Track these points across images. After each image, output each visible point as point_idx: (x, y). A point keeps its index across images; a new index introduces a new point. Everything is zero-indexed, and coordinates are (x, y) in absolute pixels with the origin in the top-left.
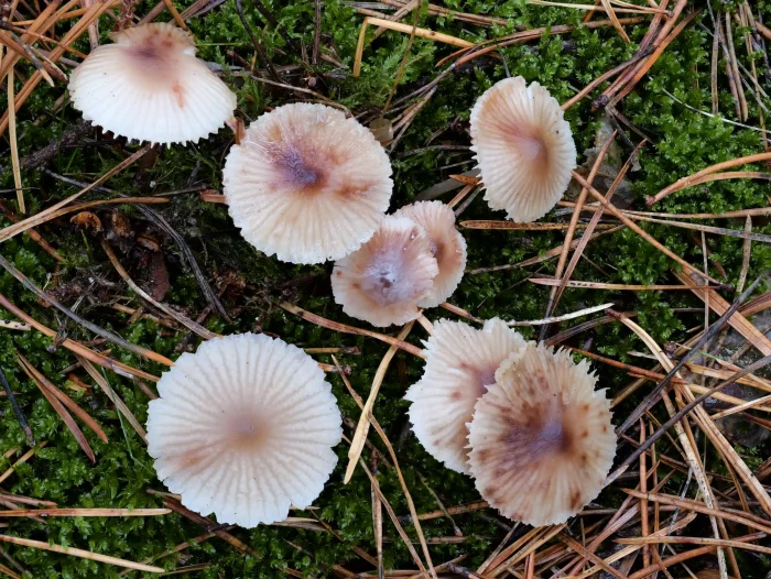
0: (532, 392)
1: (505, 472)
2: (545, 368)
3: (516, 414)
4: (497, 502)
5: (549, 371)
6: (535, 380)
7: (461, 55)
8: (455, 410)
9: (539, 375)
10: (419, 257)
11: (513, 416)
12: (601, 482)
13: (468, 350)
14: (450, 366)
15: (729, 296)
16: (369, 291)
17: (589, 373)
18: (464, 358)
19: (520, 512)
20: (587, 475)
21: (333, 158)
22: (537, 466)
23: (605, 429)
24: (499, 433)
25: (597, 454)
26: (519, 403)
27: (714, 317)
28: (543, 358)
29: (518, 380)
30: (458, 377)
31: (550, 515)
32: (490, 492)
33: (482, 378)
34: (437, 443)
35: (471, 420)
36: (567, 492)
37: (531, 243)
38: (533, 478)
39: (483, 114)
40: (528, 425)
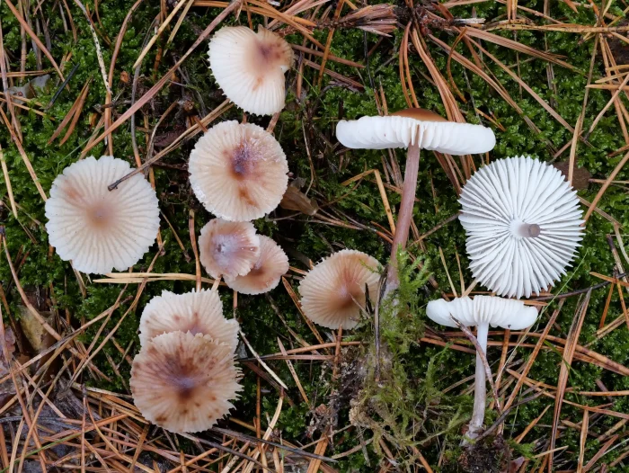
0: (201, 360)
1: (151, 367)
2: (222, 362)
3: (184, 357)
4: (135, 373)
5: (221, 366)
6: (209, 360)
7: (385, 233)
8: (169, 321)
9: (214, 360)
10: (246, 261)
11: (181, 355)
12: (181, 430)
13: (207, 313)
14: (192, 308)
15: (328, 453)
16: (212, 243)
17: (237, 392)
18: (201, 313)
19: (137, 390)
20: (178, 419)
22: (164, 384)
23: (210, 417)
24: (168, 352)
25: (194, 419)
26: (190, 355)
27: (311, 449)
28: (227, 359)
29: (202, 348)
30: (188, 315)
31: (146, 408)
32: (137, 366)
33: (195, 326)
34: (148, 322)
35: (167, 333)
36: (161, 412)
37: (300, 326)
38: (157, 386)
39: (348, 257)
40: (182, 367)
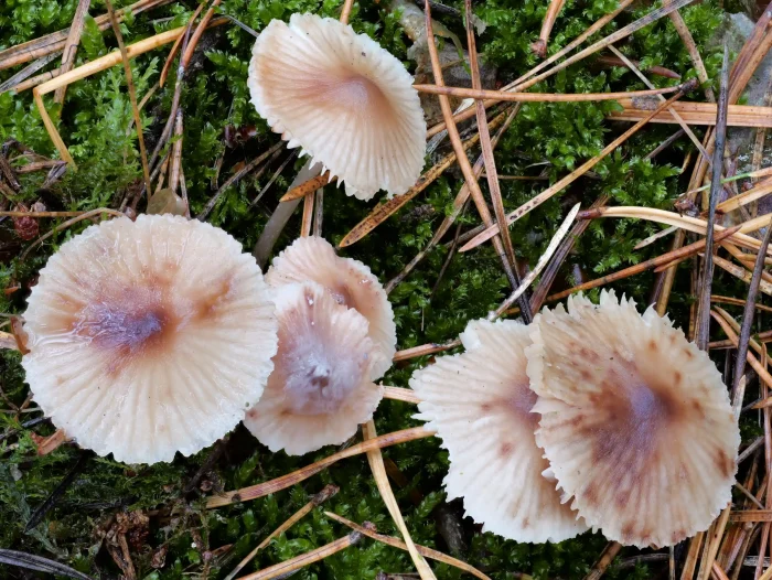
0: (586, 375)
1: (627, 494)
2: (575, 336)
3: (592, 416)
4: (645, 536)
5: (581, 336)
6: (578, 358)
8: (518, 467)
9: (576, 349)
10: (333, 322)
11: (589, 422)
12: (731, 418)
13: (474, 385)
14: (472, 419)
16: (308, 407)
17: (619, 303)
18: (480, 398)
19: (678, 527)
20: (713, 423)
21: (157, 282)
22: (657, 458)
23: (689, 354)
24: (588, 454)
25: (704, 390)
26: (585, 400)
28: (563, 327)
29: (562, 374)
30: (491, 425)
31: (710, 503)
32: (628, 531)
33: (519, 405)
34: (526, 523)
35: (546, 464)
36: (709, 461)
37: (430, 207)
38: (663, 475)
40: (613, 417)
